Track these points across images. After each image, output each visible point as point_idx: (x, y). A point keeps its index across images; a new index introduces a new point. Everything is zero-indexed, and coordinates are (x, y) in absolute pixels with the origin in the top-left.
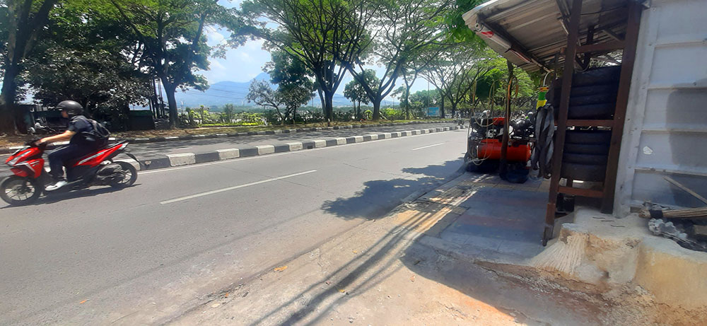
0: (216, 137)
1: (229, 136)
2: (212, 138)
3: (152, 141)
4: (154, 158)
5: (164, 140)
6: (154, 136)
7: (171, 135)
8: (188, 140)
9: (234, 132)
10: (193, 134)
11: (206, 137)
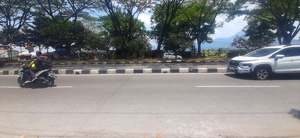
0: (214, 62)
1: (220, 62)
2: (213, 62)
3: (191, 62)
4: (193, 69)
5: (195, 62)
6: (192, 61)
7: (198, 60)
8: (203, 63)
9: (223, 60)
10: (205, 60)
11: (210, 62)
